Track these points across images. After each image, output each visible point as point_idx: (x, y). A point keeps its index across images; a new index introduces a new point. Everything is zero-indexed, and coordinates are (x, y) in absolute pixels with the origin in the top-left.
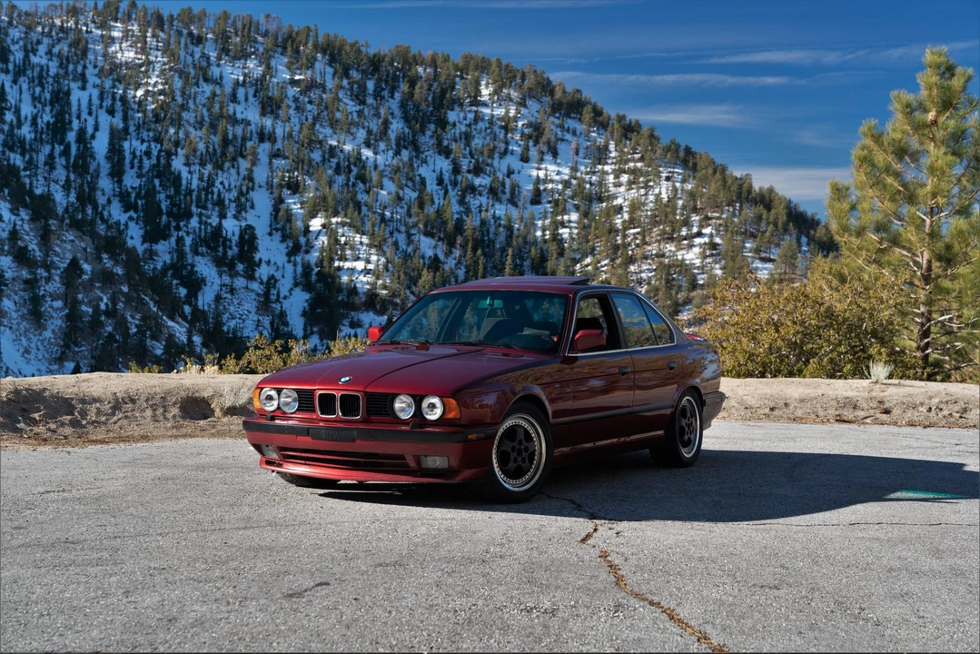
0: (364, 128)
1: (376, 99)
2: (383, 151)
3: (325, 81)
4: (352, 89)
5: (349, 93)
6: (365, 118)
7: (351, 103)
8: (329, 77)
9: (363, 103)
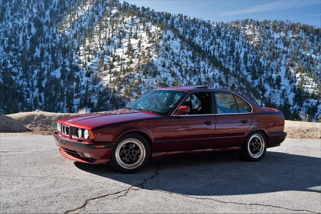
0: (313, 49)
1: (317, 41)
2: (318, 55)
3: (302, 37)
4: (310, 39)
5: (309, 40)
6: (313, 46)
7: (309, 42)
8: (303, 36)
9: (313, 42)
